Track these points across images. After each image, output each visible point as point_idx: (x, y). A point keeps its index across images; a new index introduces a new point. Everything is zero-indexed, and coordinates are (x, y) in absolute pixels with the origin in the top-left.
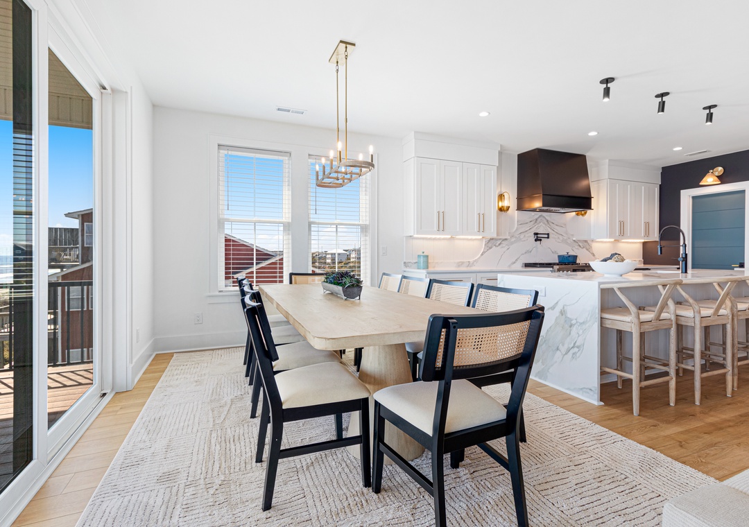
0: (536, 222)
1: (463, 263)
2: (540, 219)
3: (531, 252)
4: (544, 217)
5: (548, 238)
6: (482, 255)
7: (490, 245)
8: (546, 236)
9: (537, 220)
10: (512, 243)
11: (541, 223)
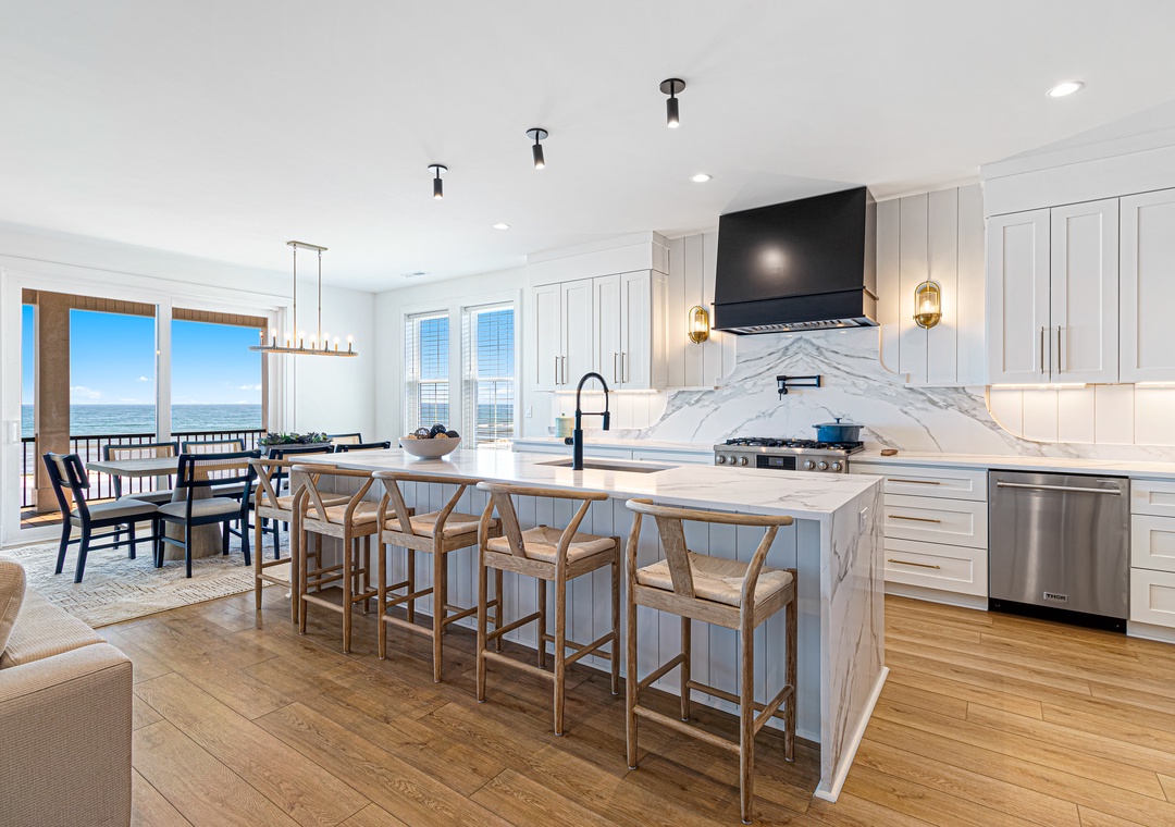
0: (784, 354)
1: (629, 431)
2: (797, 345)
3: (771, 415)
4: (807, 341)
5: (819, 385)
6: (663, 419)
7: (678, 402)
8: (815, 381)
9: (787, 349)
10: (726, 398)
11: (801, 355)
